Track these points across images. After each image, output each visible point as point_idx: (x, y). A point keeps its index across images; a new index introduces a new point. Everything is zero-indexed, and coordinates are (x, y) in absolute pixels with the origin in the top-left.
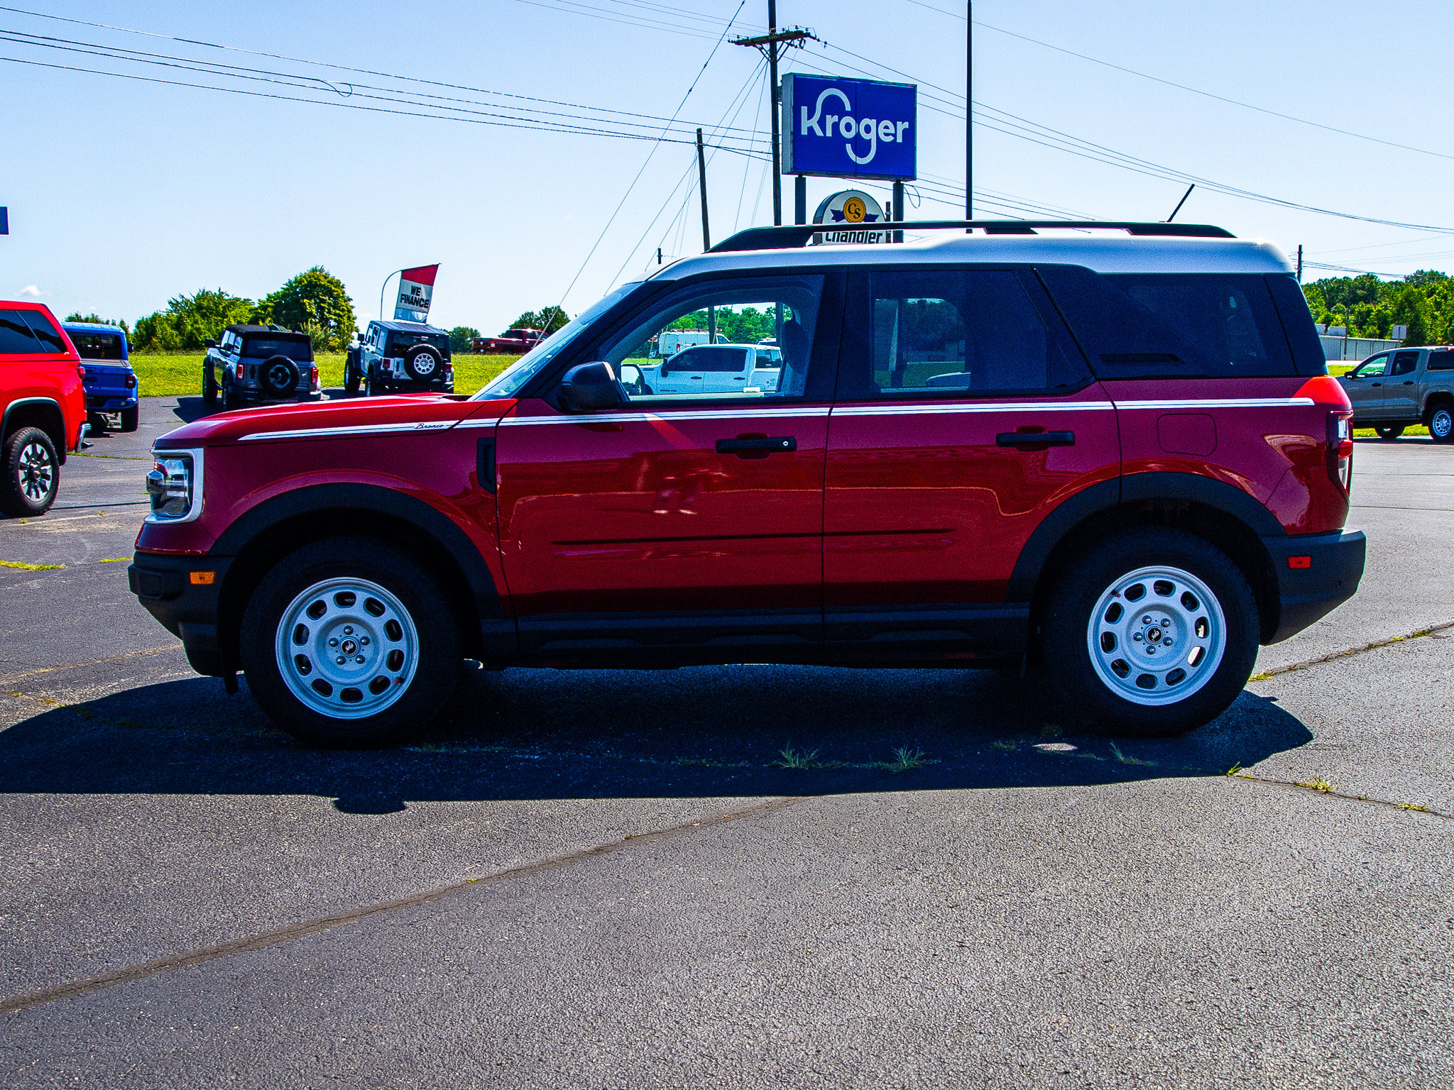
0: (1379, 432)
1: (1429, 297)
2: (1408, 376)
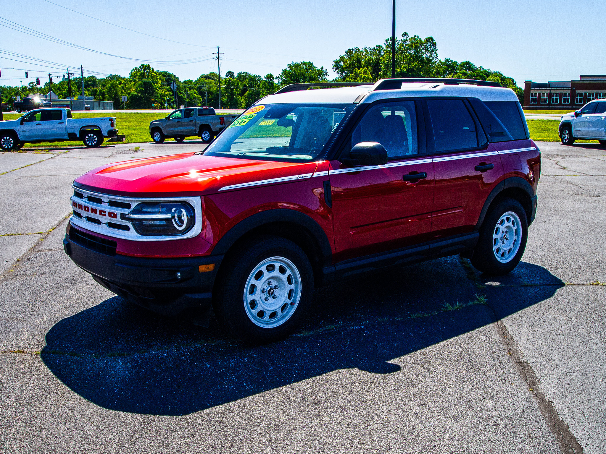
0: (176, 139)
1: (119, 85)
2: (191, 119)
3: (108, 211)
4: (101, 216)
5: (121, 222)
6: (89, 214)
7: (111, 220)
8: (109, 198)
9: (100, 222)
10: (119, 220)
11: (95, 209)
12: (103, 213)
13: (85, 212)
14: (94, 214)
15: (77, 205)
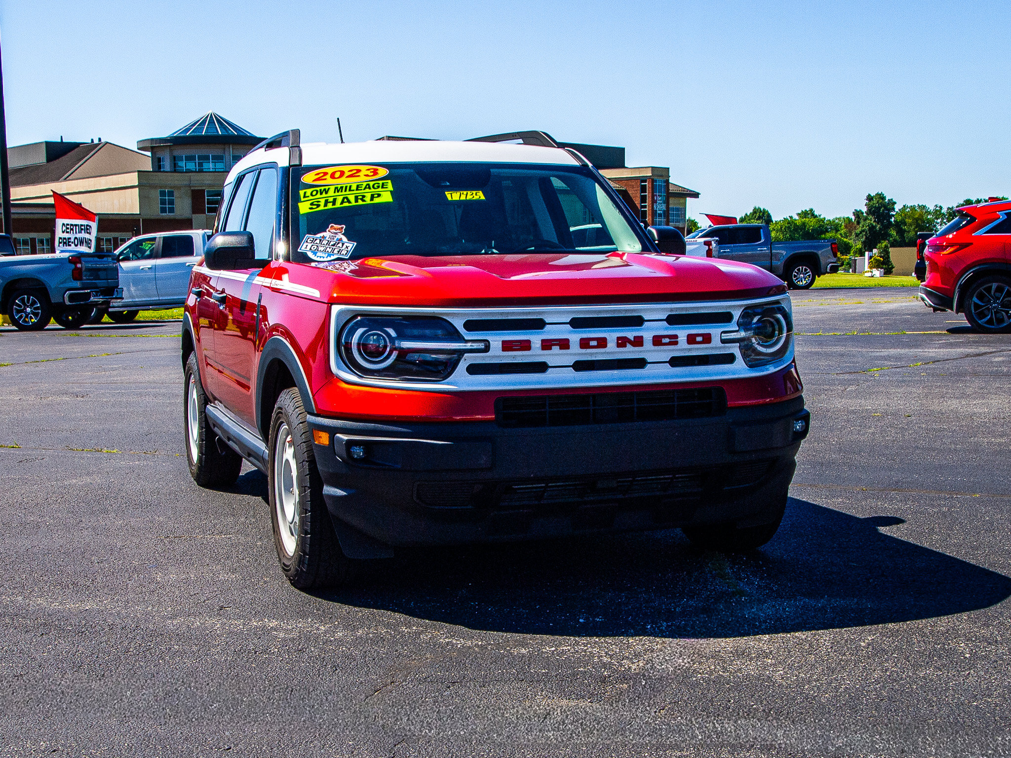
3: (682, 333)
4: (657, 348)
5: (720, 348)
6: (602, 353)
7: (690, 350)
8: (672, 310)
9: (640, 363)
10: (715, 347)
11: (635, 337)
12: (667, 340)
13: (584, 351)
14: (629, 347)
15: (533, 345)
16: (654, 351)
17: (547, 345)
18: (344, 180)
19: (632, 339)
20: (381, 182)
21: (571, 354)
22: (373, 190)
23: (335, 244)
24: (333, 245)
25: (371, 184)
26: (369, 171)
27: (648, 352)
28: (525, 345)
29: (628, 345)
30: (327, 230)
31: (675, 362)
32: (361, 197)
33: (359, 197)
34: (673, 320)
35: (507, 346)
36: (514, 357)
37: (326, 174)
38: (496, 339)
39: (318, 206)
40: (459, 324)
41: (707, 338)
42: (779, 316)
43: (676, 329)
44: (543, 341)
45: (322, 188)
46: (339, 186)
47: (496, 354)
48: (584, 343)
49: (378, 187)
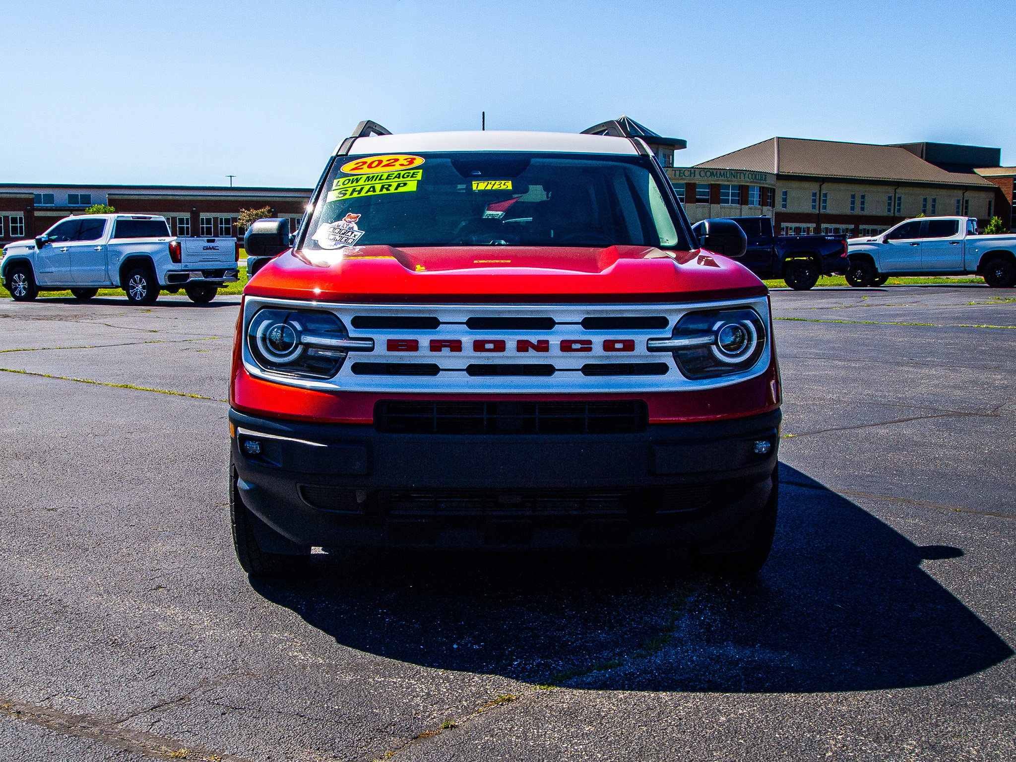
3: (598, 338)
4: (565, 354)
5: (647, 357)
6: (500, 357)
7: (608, 357)
8: (588, 312)
9: (548, 370)
10: (640, 355)
11: (539, 341)
12: (578, 346)
13: (478, 354)
14: (531, 352)
15: (420, 345)
16: (562, 357)
17: (436, 346)
18: (379, 169)
19: (536, 344)
20: (412, 172)
21: (464, 357)
22: (401, 179)
23: (345, 232)
24: (343, 234)
25: (402, 173)
26: (406, 161)
27: (555, 357)
28: (413, 346)
29: (530, 349)
30: (343, 219)
31: (588, 370)
32: (387, 186)
33: (386, 186)
34: (589, 323)
35: (393, 345)
36: (401, 357)
37: (364, 163)
38: (381, 337)
39: (345, 194)
40: (347, 320)
41: (629, 346)
42: (748, 323)
43: (590, 334)
44: (432, 341)
45: (355, 177)
46: (371, 176)
47: (381, 354)
48: (479, 346)
49: (408, 176)
